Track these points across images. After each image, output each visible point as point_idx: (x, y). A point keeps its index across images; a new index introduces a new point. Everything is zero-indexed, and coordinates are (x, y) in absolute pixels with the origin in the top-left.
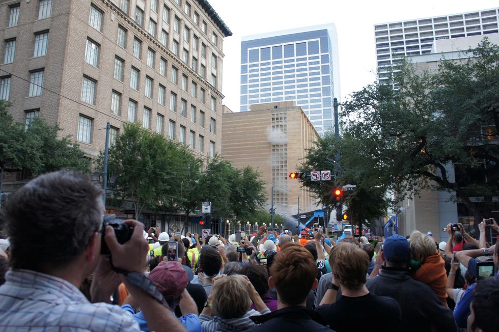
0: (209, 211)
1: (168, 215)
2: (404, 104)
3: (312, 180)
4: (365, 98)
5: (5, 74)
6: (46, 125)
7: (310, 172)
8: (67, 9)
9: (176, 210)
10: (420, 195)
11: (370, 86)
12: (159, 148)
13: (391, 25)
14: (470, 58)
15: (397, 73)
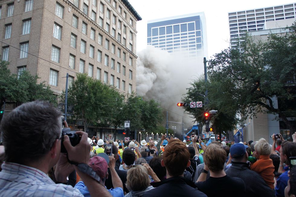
0: (129, 126)
1: (104, 129)
2: (247, 61)
3: (191, 107)
4: (223, 57)
5: (6, 45)
6: (30, 76)
7: (189, 103)
8: (42, 6)
9: (109, 126)
10: (256, 116)
11: (226, 50)
12: (98, 88)
13: (238, 13)
14: (287, 33)
15: (242, 42)
